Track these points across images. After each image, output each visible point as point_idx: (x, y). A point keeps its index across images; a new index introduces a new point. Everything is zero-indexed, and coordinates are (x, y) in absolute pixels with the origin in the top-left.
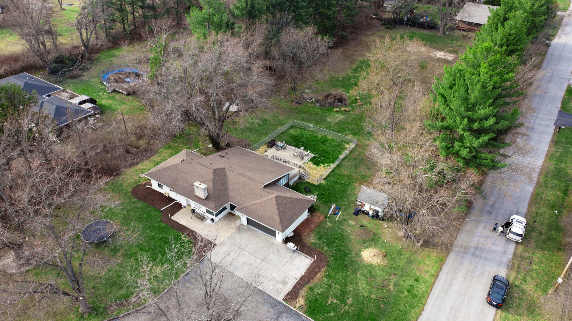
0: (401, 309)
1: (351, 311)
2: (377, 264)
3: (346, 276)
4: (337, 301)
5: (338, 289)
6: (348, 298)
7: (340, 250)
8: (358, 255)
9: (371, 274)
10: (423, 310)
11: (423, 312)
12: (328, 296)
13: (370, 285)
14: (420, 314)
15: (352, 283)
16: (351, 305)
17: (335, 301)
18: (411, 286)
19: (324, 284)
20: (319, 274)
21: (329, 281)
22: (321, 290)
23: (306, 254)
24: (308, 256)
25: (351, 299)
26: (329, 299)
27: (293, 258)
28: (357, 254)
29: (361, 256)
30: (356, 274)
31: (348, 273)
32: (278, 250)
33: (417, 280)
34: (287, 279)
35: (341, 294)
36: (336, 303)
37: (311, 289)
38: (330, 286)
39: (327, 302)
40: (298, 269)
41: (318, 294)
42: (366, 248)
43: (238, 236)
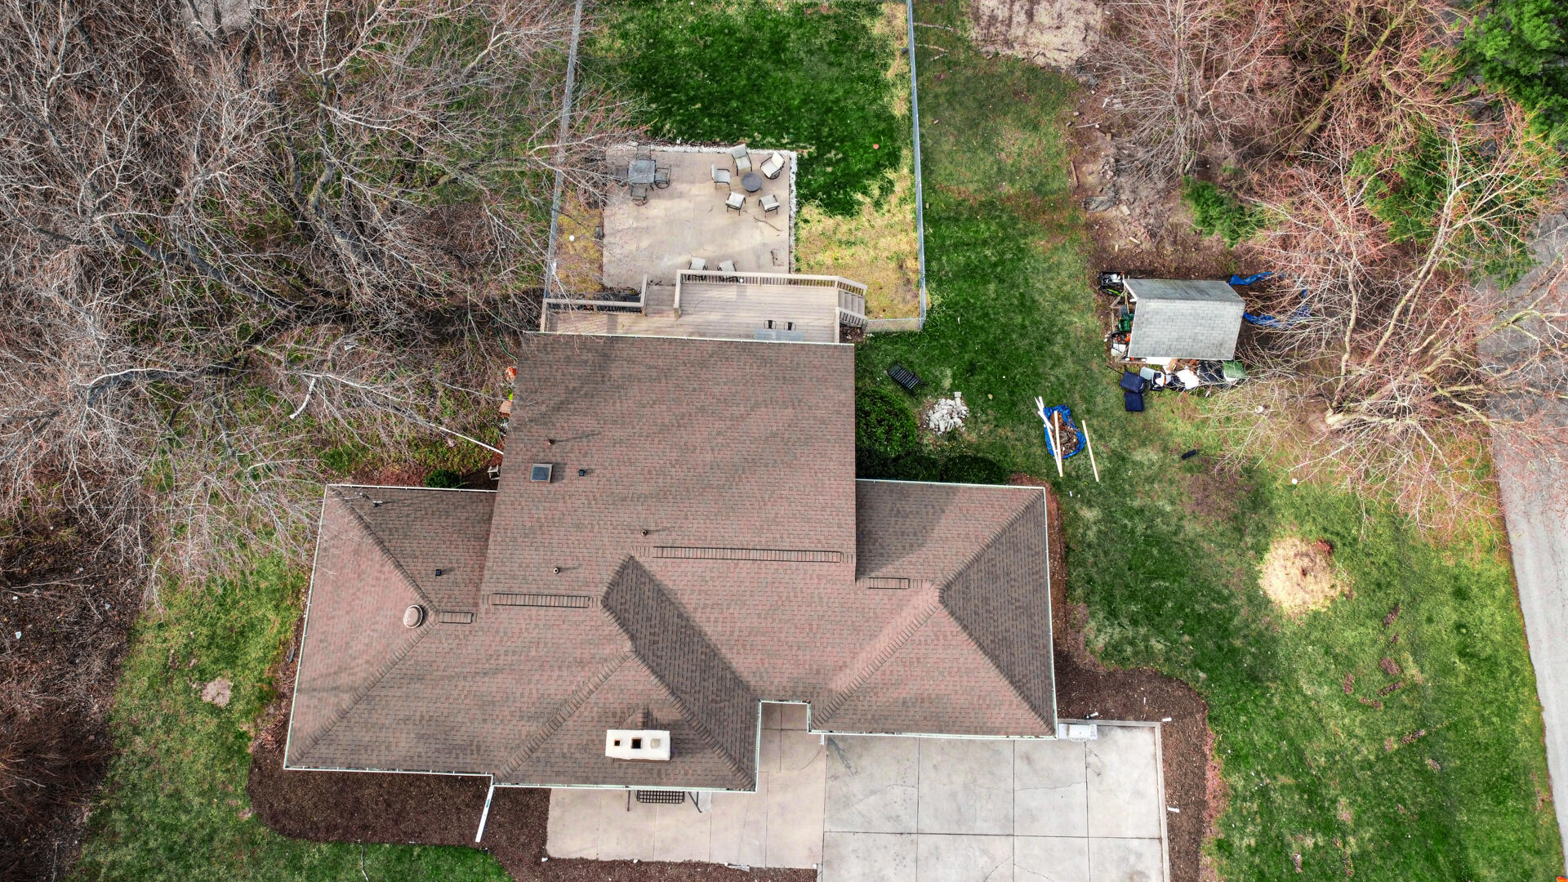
0: (1483, 740)
1: (1371, 847)
2: (1328, 603)
3: (1278, 718)
4: (1314, 836)
5: (1289, 788)
6: (1334, 801)
7: (1200, 618)
8: (1260, 602)
9: (1335, 657)
10: (1540, 708)
11: (1545, 715)
12: (1280, 836)
13: (1359, 705)
14: (1542, 730)
15: (1308, 734)
16: (1358, 823)
17: (1309, 842)
18: (1459, 626)
19: (1245, 800)
20: (1209, 774)
21: (1248, 775)
22: (1250, 828)
23: (1120, 718)
24: (1134, 723)
25: (1343, 800)
26: (1289, 846)
27: (1092, 759)
28: (1250, 600)
29: (1269, 601)
30: (1299, 691)
31: (1276, 701)
32: (1028, 758)
33: (1461, 594)
34: (1132, 859)
35: (1310, 803)
36: (1316, 844)
37: (1224, 847)
38: (1264, 793)
39: (1291, 863)
40: (1138, 794)
41: (1253, 851)
42: (1260, 551)
43: (856, 786)
